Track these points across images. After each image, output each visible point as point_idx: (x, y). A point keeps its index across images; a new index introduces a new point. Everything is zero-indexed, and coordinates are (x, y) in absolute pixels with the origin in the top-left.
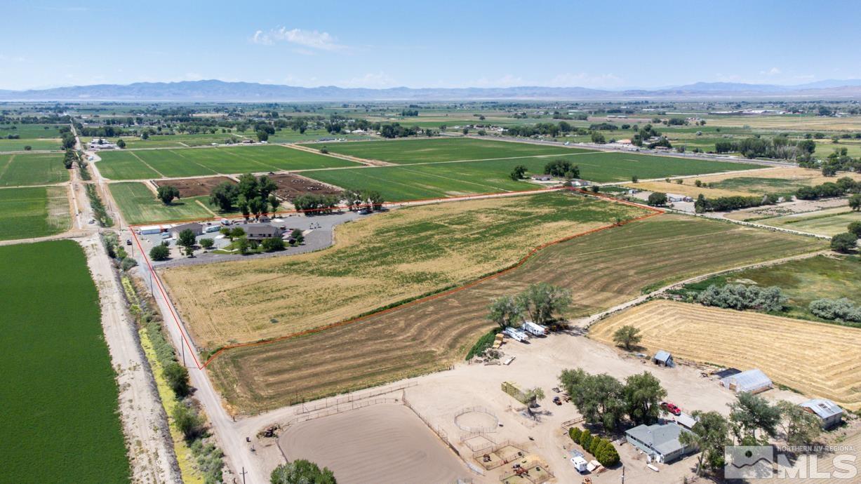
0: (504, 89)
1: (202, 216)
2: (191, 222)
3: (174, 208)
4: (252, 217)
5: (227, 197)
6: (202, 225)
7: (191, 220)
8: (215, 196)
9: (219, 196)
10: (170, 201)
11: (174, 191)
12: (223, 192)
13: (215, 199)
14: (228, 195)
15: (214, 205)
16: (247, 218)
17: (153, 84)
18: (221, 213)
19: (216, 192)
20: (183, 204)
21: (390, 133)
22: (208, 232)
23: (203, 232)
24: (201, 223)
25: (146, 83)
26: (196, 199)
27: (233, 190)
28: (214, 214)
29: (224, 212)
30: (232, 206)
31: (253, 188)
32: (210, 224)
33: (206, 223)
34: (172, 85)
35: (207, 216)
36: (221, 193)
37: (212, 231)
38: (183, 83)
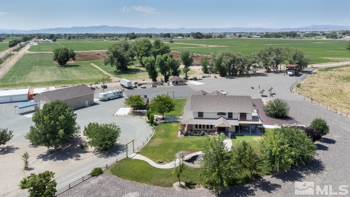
0: (226, 29)
1: (96, 77)
2: (80, 84)
3: (67, 69)
4: (160, 77)
5: (125, 56)
6: (94, 89)
7: (81, 81)
8: (112, 54)
9: (116, 54)
10: (66, 63)
11: (70, 52)
12: (120, 50)
13: (111, 58)
14: (126, 54)
15: (109, 65)
16: (154, 80)
17: (80, 27)
18: (117, 74)
19: (113, 49)
20: (78, 66)
21: (200, 36)
22: (104, 100)
23: (96, 100)
24: (94, 86)
25: (77, 27)
26: (91, 62)
27: (131, 49)
28: (109, 75)
29: (119, 73)
30: (129, 67)
31: (149, 50)
32: (105, 87)
33: (99, 86)
34: (88, 27)
35: (101, 77)
36: (118, 51)
37: (109, 99)
38: (93, 27)
